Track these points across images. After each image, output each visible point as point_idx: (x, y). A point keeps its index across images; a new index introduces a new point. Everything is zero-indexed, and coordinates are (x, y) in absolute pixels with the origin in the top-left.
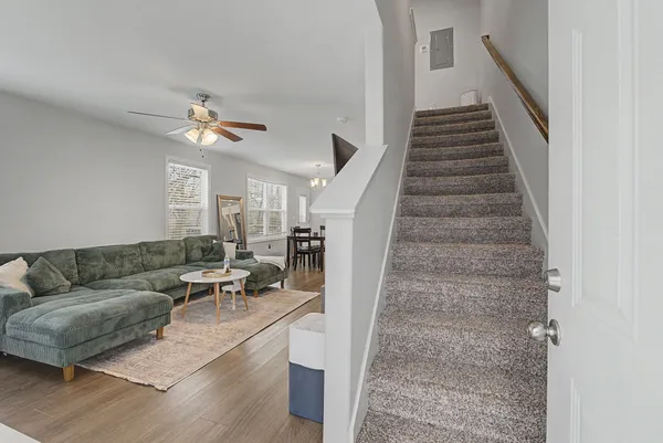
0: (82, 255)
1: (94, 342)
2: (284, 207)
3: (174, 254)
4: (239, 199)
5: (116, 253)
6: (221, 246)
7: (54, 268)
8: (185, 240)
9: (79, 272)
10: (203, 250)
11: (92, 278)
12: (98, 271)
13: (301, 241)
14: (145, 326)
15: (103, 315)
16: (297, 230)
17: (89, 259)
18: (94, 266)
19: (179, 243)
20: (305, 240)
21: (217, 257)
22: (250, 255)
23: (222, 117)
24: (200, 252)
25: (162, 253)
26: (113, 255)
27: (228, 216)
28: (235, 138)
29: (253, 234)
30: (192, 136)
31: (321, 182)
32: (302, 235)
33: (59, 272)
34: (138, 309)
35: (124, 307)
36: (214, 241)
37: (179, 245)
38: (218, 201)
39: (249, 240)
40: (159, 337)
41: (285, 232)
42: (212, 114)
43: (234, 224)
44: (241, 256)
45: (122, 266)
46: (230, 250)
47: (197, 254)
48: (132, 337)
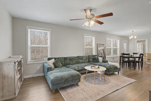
0: (65, 59)
1: (59, 84)
2: (118, 47)
3: (85, 59)
4: (104, 45)
5: (72, 59)
6: (98, 58)
7: (59, 61)
8: (88, 56)
9: (64, 63)
10: (93, 59)
11: (67, 64)
12: (68, 63)
13: (125, 58)
14: (73, 82)
15: (61, 77)
16: (124, 54)
17: (66, 60)
18: (67, 61)
19: (86, 57)
20: (126, 57)
21: (97, 61)
22: (107, 62)
23: (96, 15)
24: (92, 59)
25: (82, 59)
26: (71, 59)
27: (101, 50)
28: (101, 23)
29: (108, 55)
30: (87, 24)
31: (134, 37)
32: (125, 56)
33: (60, 62)
34: (71, 77)
35: (67, 76)
36: (96, 57)
37: (87, 57)
38: (97, 46)
39: (107, 57)
40: (77, 85)
41: (119, 54)
42: (93, 15)
43: (103, 52)
44: (104, 62)
45: (73, 62)
46: (101, 59)
47: (91, 60)
48: (69, 84)
